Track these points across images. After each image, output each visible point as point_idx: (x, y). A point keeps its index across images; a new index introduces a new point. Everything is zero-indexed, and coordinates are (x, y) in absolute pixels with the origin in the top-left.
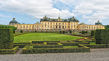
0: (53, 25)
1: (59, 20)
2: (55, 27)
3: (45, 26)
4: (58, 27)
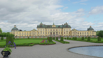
0: (48, 31)
1: (53, 27)
2: (50, 33)
3: (41, 33)
4: (53, 33)
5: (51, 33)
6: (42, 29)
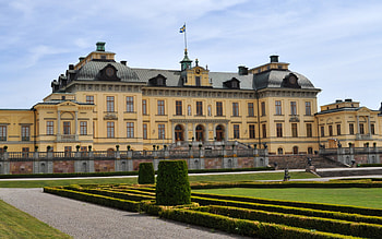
1: (191, 81)
2: (170, 132)
3: (111, 127)
4: (190, 132)
5: (179, 132)
6: (120, 97)
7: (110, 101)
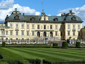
0: (31, 30)
1: (43, 19)
2: (36, 33)
3: (17, 33)
7: (17, 25)
